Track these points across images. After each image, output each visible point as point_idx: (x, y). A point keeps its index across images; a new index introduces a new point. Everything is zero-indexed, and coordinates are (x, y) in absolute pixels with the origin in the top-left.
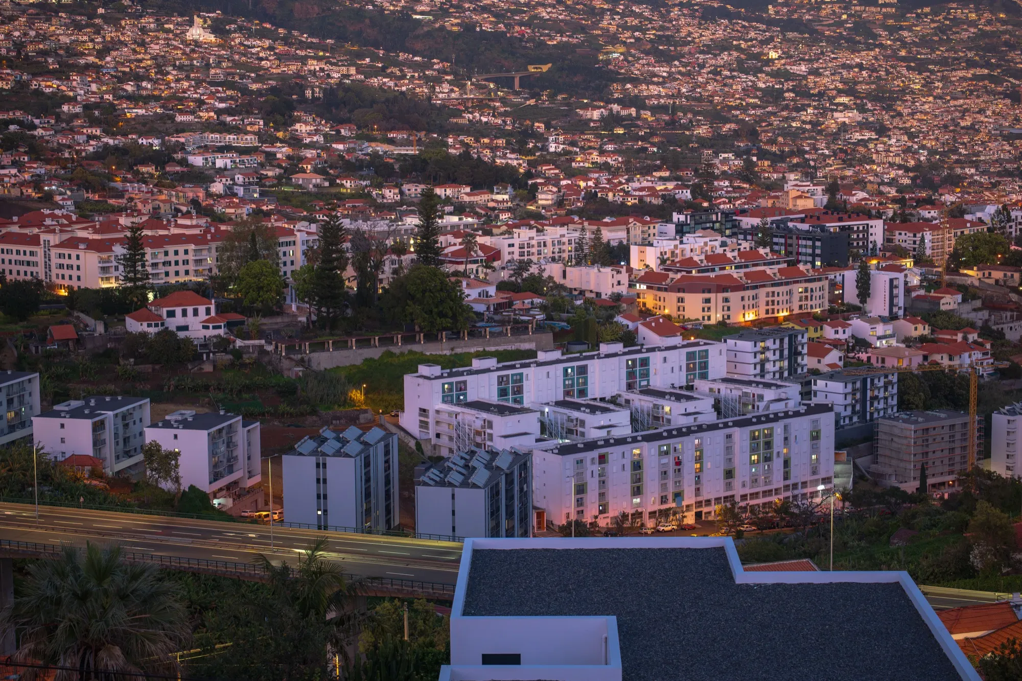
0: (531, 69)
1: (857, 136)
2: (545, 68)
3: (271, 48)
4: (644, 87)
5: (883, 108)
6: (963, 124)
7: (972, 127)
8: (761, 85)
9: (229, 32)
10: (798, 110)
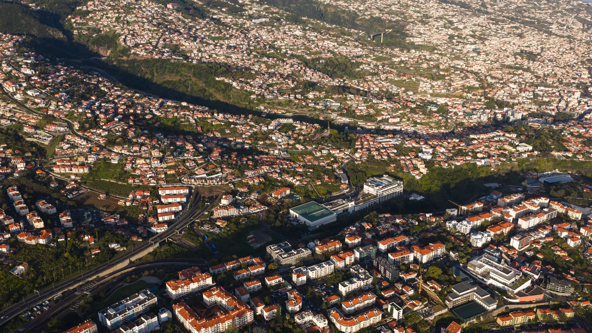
0: (386, 30)
1: (471, 55)
2: (390, 31)
3: (316, 37)
4: (415, 39)
5: (482, 43)
6: (503, 48)
7: (505, 50)
8: (449, 33)
9: (306, 30)
10: (456, 45)
